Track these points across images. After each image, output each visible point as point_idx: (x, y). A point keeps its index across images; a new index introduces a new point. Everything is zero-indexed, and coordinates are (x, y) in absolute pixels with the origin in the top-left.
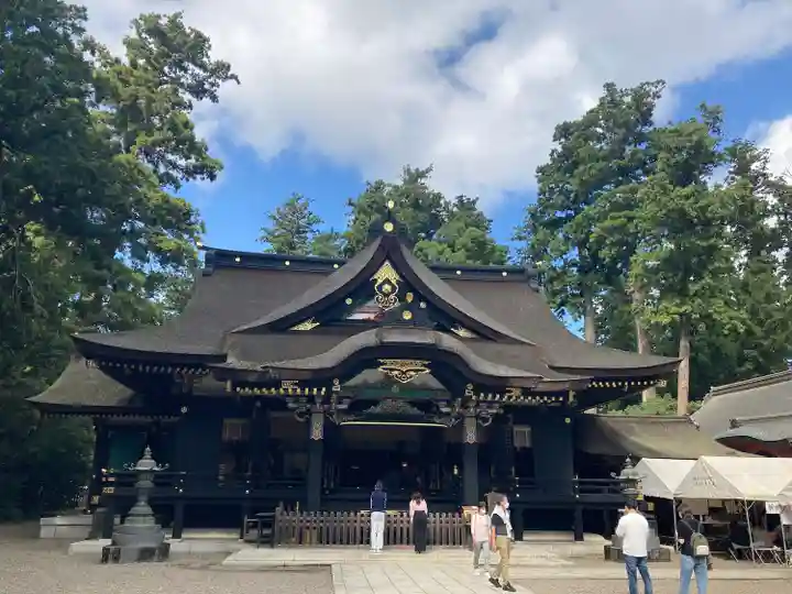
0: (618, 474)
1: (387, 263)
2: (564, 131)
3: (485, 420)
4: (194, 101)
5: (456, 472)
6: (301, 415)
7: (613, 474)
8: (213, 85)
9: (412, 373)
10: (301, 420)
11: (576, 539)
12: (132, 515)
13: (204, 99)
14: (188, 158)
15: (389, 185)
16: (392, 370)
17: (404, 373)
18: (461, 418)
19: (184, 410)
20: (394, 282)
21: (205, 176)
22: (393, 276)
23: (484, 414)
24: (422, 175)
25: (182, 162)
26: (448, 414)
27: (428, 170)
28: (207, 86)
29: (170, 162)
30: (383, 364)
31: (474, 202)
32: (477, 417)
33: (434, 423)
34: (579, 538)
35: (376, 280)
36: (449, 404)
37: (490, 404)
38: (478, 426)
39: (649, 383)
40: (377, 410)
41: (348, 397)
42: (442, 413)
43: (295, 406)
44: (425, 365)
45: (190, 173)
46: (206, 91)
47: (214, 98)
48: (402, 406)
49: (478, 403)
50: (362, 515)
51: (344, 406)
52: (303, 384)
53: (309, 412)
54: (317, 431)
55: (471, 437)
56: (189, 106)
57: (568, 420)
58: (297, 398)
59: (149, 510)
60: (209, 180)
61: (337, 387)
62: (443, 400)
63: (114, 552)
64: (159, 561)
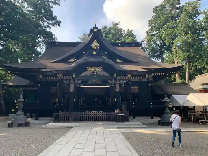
0: (163, 100)
1: (95, 41)
2: (156, 9)
3: (122, 85)
4: (54, 6)
6: (67, 85)
7: (161, 100)
9: (97, 71)
10: (67, 86)
11: (151, 118)
13: (57, 5)
14: (52, 21)
15: (108, 27)
16: (91, 70)
17: (95, 71)
18: (115, 84)
19: (39, 85)
20: (97, 46)
21: (57, 25)
22: (97, 45)
23: (122, 83)
24: (117, 24)
25: (51, 22)
26: (111, 83)
27: (119, 23)
29: (48, 22)
30: (88, 68)
31: (132, 31)
32: (120, 84)
33: (107, 86)
34: (152, 118)
35: (92, 46)
36: (111, 80)
37: (124, 80)
38: (120, 86)
39: (174, 73)
40: (90, 82)
41: (80, 79)
42: (109, 83)
43: (65, 82)
44: (101, 69)
45: (54, 25)
46: (57, 3)
47: (59, 5)
48: (97, 82)
49: (120, 80)
50: (87, 113)
51: (80, 82)
52: (64, 75)
53: (70, 84)
54: (72, 89)
55: (118, 90)
56: (53, 7)
57: (150, 85)
58: (66, 80)
59: (23, 112)
60: (59, 26)
61: (74, 76)
62: (109, 79)
63: (11, 125)
64: (24, 127)
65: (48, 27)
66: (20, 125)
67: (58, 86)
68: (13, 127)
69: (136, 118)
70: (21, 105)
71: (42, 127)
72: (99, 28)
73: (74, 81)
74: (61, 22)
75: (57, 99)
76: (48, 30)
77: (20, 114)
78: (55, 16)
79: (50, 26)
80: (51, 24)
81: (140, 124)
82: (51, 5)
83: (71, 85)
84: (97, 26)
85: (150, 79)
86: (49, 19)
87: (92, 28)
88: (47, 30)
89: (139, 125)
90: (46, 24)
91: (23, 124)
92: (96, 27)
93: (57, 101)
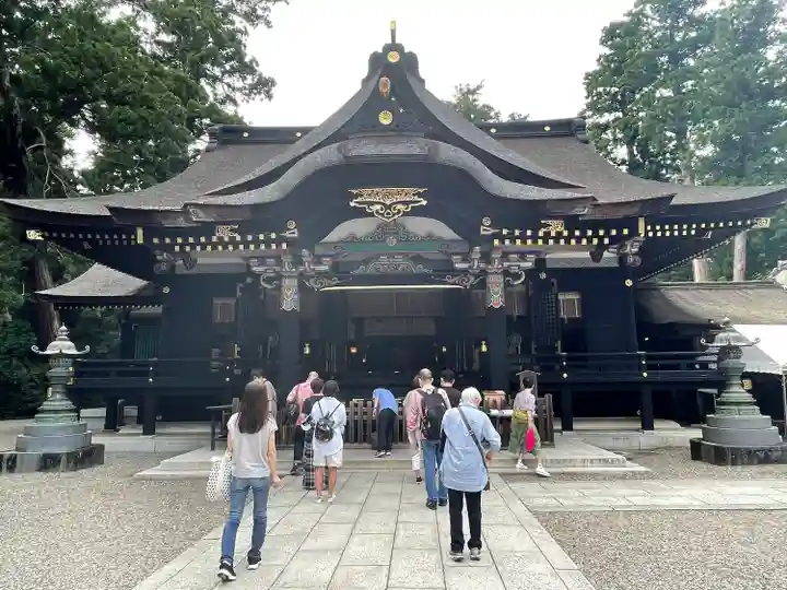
2: (611, 33)
3: (517, 276)
4: (250, 28)
5: (484, 348)
6: (269, 280)
7: (702, 342)
8: (265, 9)
9: (399, 207)
10: (270, 287)
12: (43, 411)
13: (260, 26)
14: (244, 78)
16: (373, 203)
18: (483, 274)
19: (165, 291)
21: (263, 96)
23: (514, 270)
24: (473, 92)
25: (239, 83)
26: (465, 271)
27: (479, 87)
28: (260, 12)
29: (228, 84)
30: (357, 196)
32: (506, 273)
33: (445, 283)
34: (648, 426)
37: (523, 255)
38: (507, 285)
40: (371, 269)
42: (456, 270)
43: (261, 269)
44: (419, 195)
45: (249, 93)
46: (258, 17)
47: (268, 24)
48: (403, 264)
49: (505, 256)
50: (356, 405)
53: (279, 277)
54: (290, 301)
55: (496, 299)
56: (245, 33)
57: (629, 283)
58: (262, 260)
59: (68, 404)
60: (270, 97)
61: (292, 231)
62: (457, 254)
63: (8, 460)
64: (68, 469)
65: (229, 99)
66: (48, 463)
67: (239, 294)
68: (16, 470)
69: (576, 426)
70: (61, 370)
71: (144, 473)
72: (406, 51)
73: (298, 261)
74: (273, 83)
75: (237, 349)
76: (229, 109)
77: (56, 411)
78: (253, 60)
79: (238, 96)
80: (240, 90)
81: (611, 455)
82: (239, 23)
83: (286, 282)
84: (397, 41)
85: (631, 260)
86: (231, 73)
87: (380, 51)
88: (227, 111)
89: (606, 461)
90: (221, 90)
91: (64, 458)
92: (394, 46)
93: (236, 356)
